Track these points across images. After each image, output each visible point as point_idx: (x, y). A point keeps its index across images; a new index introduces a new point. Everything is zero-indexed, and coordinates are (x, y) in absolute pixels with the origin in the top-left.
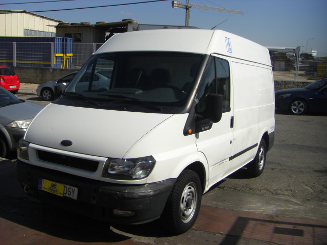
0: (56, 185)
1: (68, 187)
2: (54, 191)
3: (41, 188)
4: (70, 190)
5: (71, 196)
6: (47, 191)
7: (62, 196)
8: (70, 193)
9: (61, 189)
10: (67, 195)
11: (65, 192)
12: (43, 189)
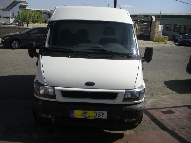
0: (87, 112)
1: (97, 112)
2: (86, 116)
3: (73, 116)
4: (99, 113)
5: (101, 117)
6: (79, 117)
7: (93, 118)
8: (99, 116)
9: (91, 114)
10: (97, 117)
11: (95, 115)
12: (75, 117)
